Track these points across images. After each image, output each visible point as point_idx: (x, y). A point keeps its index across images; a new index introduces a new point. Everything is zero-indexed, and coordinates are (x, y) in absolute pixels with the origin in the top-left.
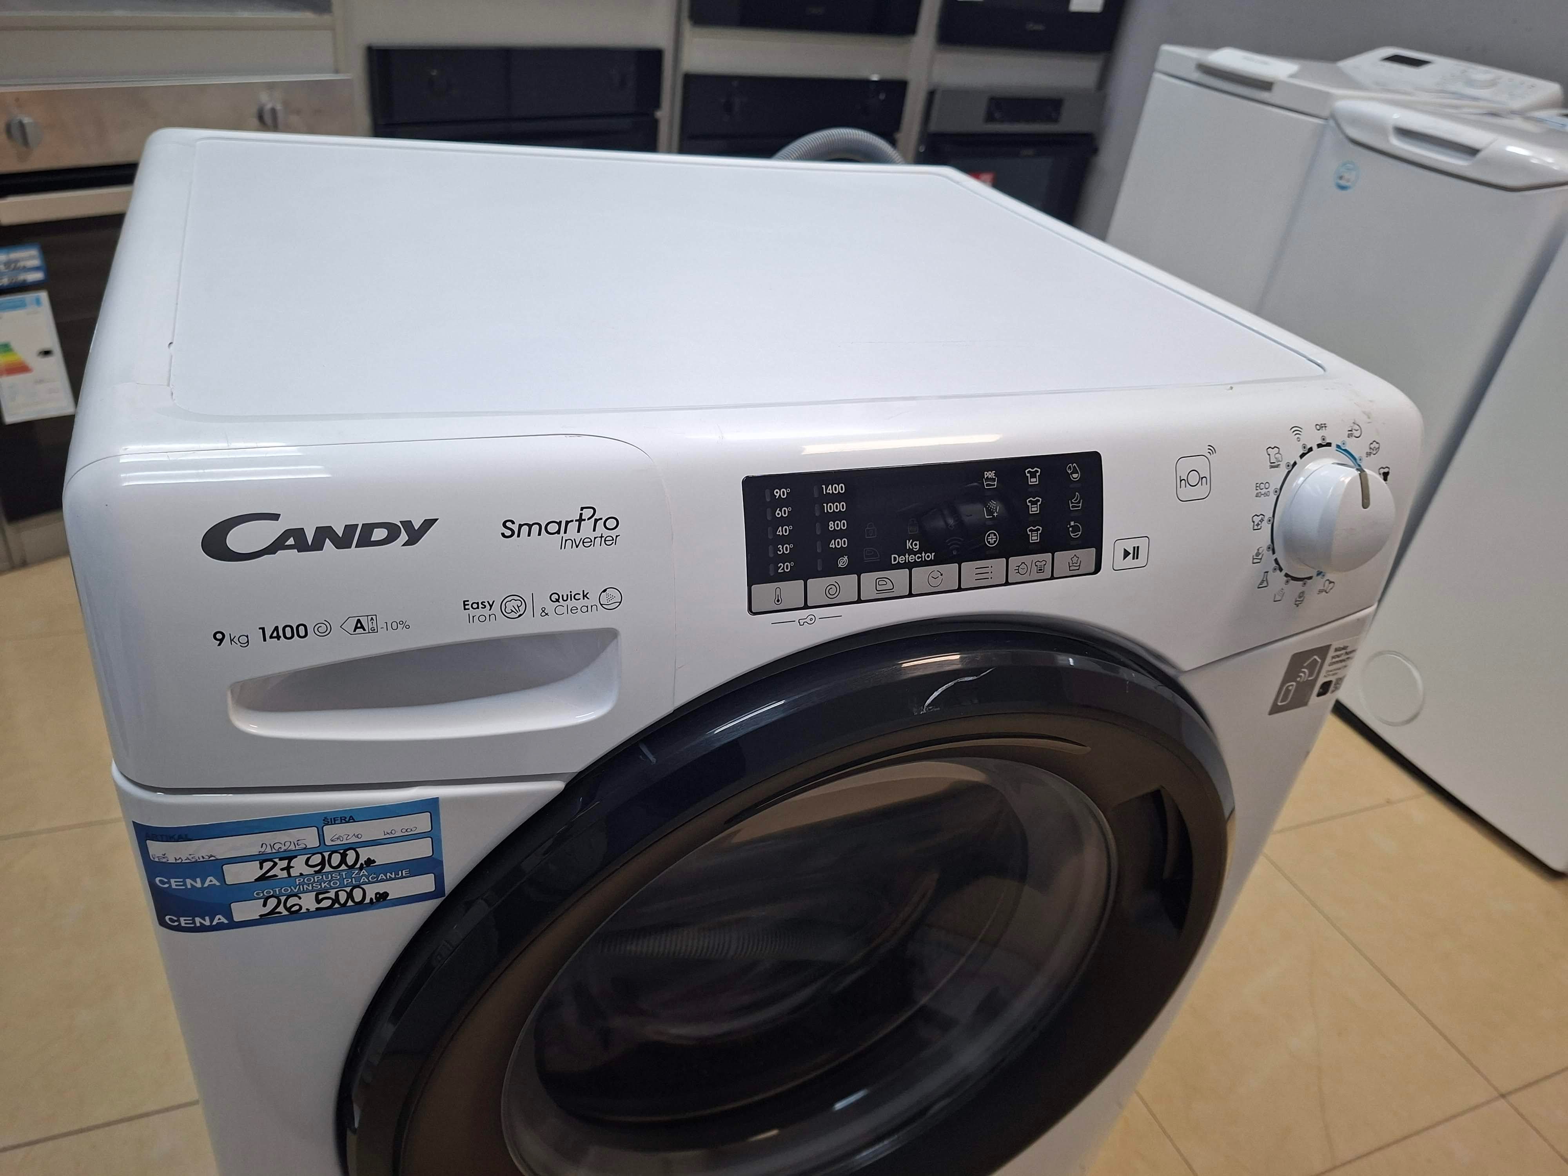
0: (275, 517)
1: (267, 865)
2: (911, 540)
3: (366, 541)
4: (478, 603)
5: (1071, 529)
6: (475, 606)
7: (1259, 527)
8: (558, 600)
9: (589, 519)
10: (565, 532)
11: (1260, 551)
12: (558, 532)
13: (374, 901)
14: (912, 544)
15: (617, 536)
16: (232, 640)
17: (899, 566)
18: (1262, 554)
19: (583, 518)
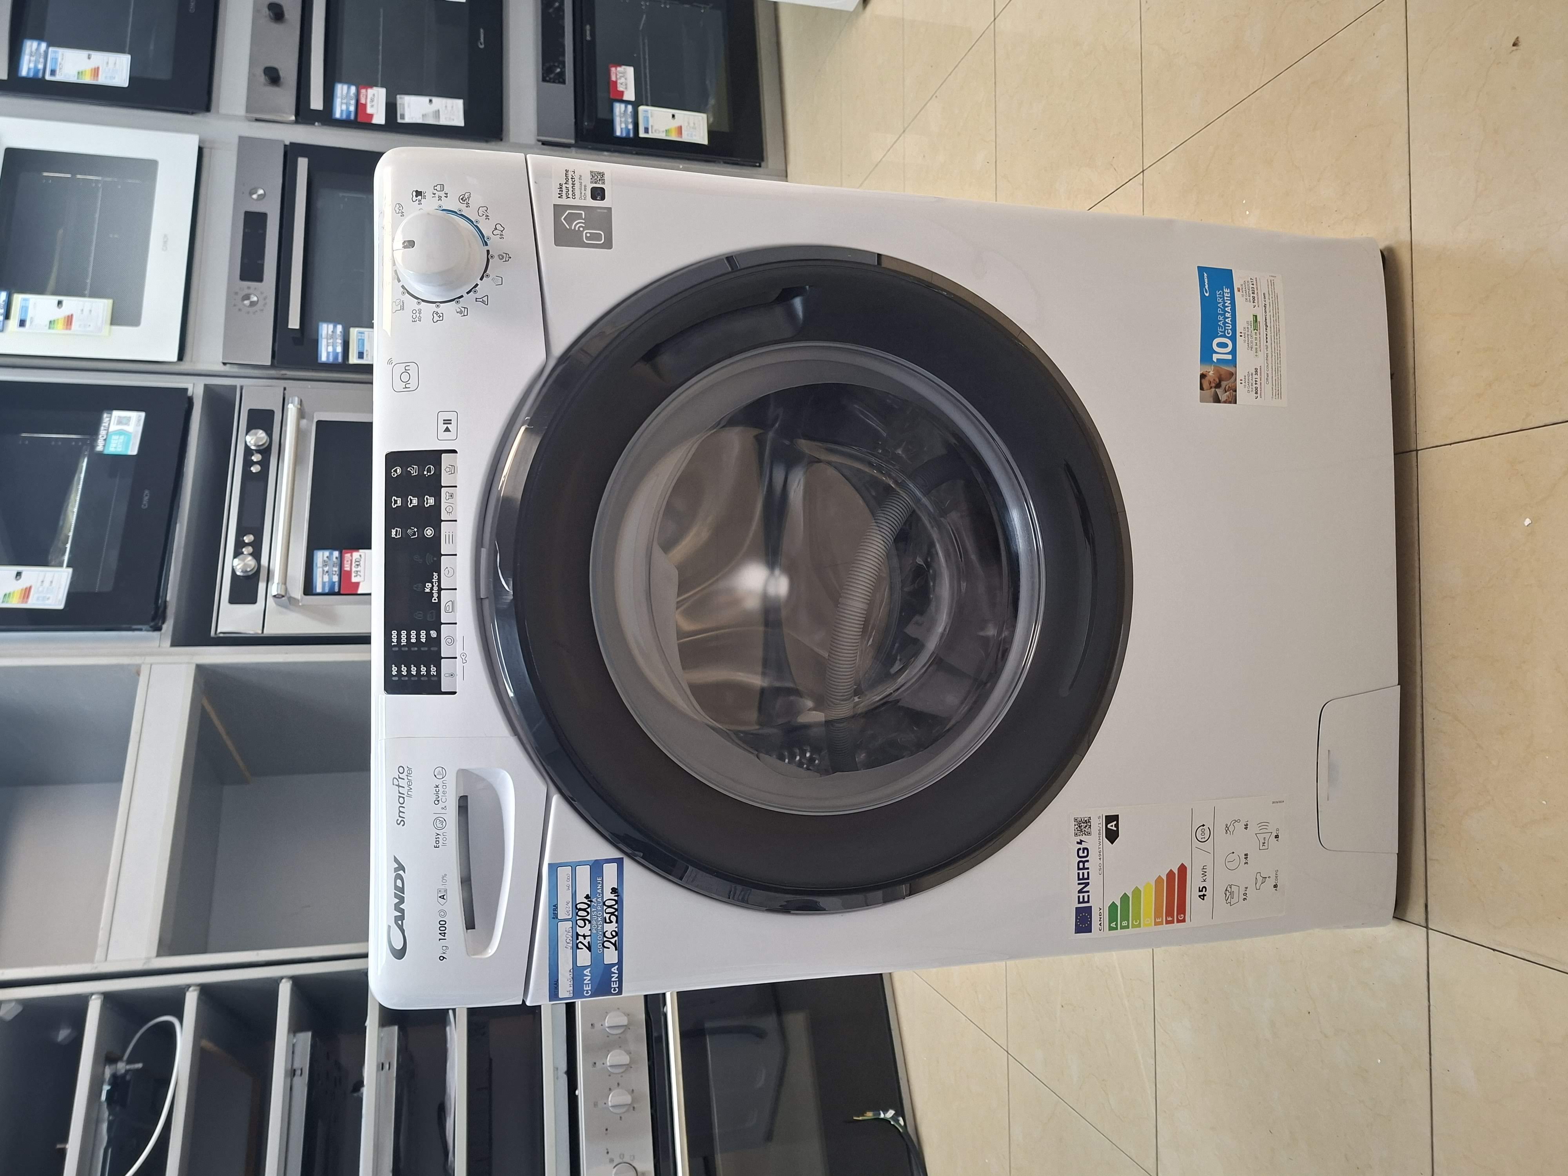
0: (389, 927)
1: (580, 945)
2: (426, 589)
3: (402, 890)
4: (436, 841)
5: (429, 474)
6: (437, 842)
7: (441, 315)
8: (438, 801)
9: (398, 781)
10: (404, 794)
11: (459, 310)
12: (404, 798)
13: (616, 894)
14: (427, 588)
15: (408, 767)
16: (444, 953)
17: (439, 597)
18: (462, 309)
19: (397, 784)
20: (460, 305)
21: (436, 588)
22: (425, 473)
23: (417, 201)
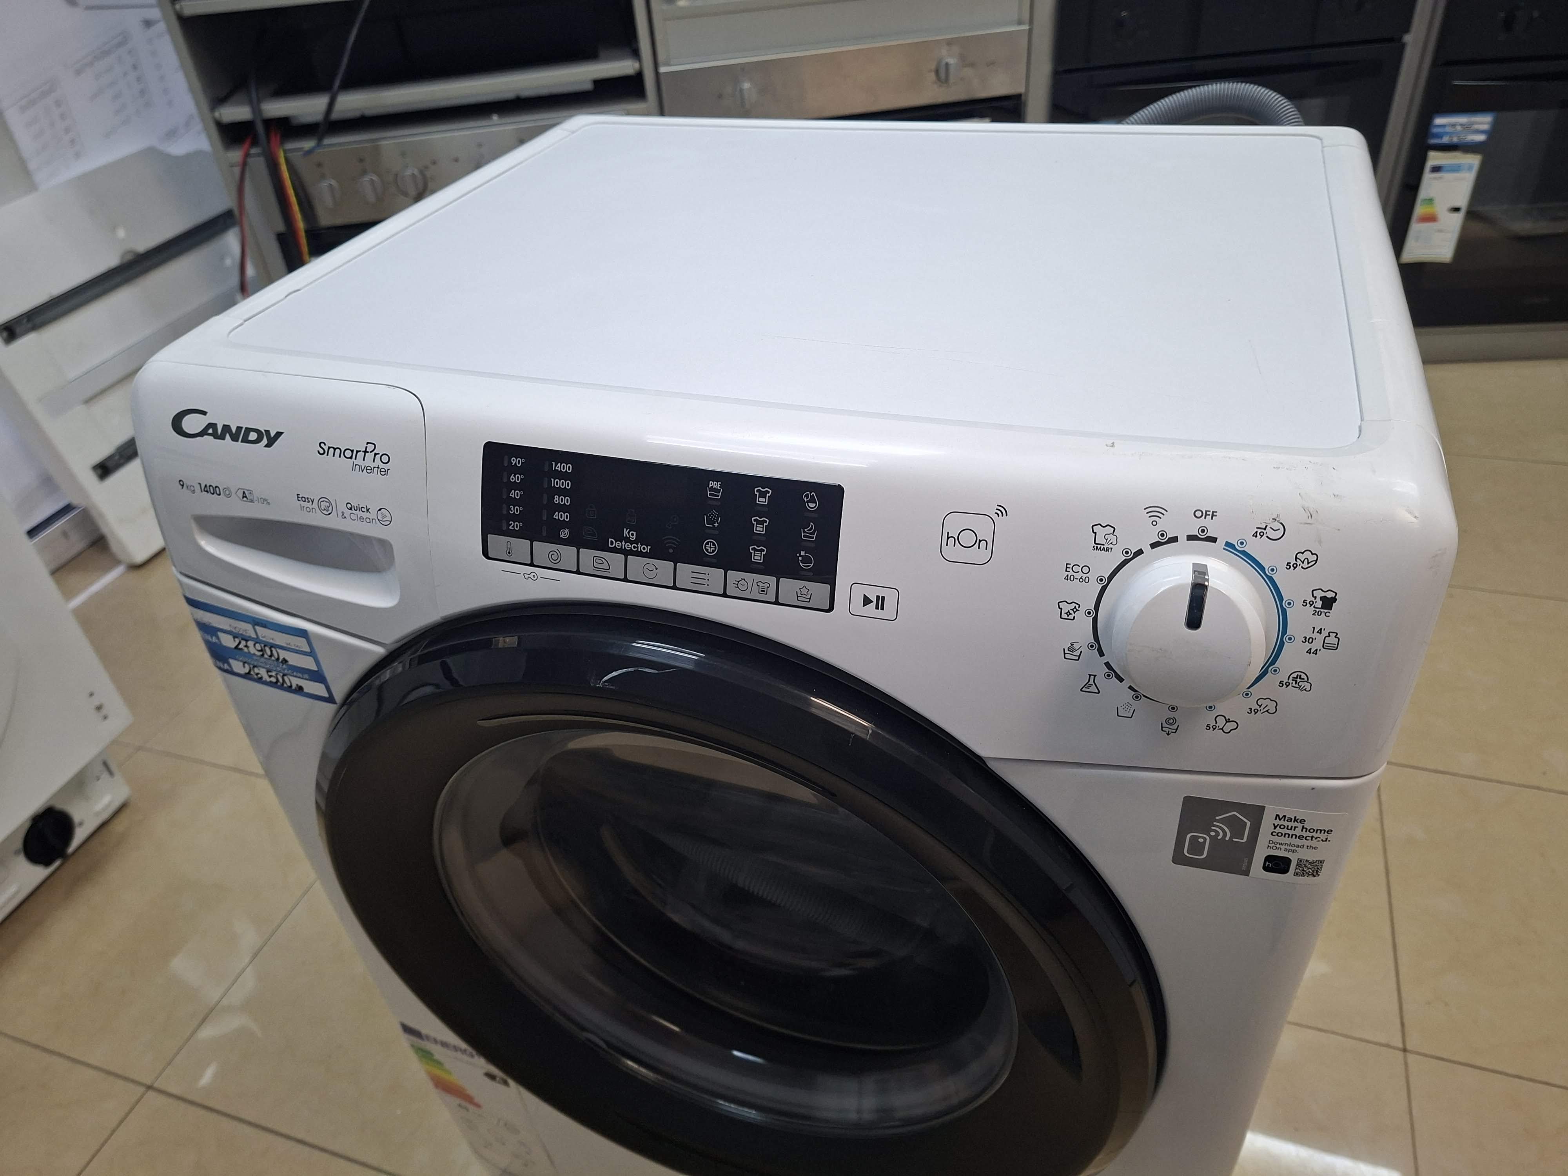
0: (204, 413)
1: (236, 641)
2: (628, 530)
3: (246, 439)
5: (801, 558)
6: (304, 499)
7: (1071, 617)
8: (351, 509)
9: (371, 452)
10: (356, 459)
11: (1076, 646)
12: (351, 458)
13: (297, 689)
14: (629, 533)
15: (388, 470)
16: (187, 487)
17: (615, 550)
18: (1079, 651)
19: (368, 450)
20: (1085, 649)
21: (628, 546)
22: (803, 553)
23: (1313, 599)
